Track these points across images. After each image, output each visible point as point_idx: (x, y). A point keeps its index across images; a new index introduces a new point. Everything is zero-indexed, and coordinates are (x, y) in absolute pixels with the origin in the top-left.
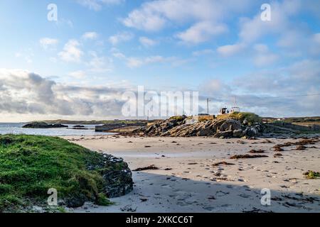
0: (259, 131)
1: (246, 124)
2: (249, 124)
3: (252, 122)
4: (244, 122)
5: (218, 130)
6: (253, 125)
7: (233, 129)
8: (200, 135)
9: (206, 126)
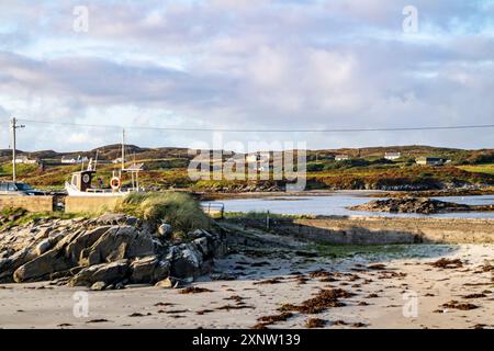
0: (205, 258)
1: (168, 236)
2: (175, 235)
3: (186, 227)
4: (161, 231)
5: (83, 261)
6: (187, 239)
7: (129, 256)
8: (23, 280)
9: (45, 249)
